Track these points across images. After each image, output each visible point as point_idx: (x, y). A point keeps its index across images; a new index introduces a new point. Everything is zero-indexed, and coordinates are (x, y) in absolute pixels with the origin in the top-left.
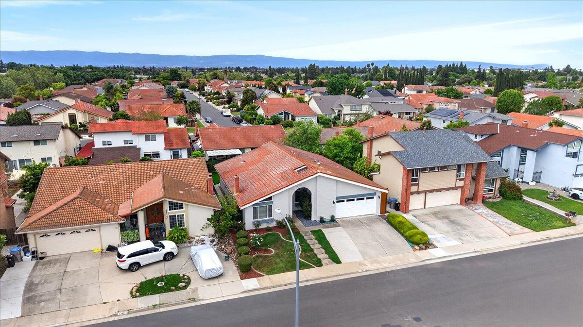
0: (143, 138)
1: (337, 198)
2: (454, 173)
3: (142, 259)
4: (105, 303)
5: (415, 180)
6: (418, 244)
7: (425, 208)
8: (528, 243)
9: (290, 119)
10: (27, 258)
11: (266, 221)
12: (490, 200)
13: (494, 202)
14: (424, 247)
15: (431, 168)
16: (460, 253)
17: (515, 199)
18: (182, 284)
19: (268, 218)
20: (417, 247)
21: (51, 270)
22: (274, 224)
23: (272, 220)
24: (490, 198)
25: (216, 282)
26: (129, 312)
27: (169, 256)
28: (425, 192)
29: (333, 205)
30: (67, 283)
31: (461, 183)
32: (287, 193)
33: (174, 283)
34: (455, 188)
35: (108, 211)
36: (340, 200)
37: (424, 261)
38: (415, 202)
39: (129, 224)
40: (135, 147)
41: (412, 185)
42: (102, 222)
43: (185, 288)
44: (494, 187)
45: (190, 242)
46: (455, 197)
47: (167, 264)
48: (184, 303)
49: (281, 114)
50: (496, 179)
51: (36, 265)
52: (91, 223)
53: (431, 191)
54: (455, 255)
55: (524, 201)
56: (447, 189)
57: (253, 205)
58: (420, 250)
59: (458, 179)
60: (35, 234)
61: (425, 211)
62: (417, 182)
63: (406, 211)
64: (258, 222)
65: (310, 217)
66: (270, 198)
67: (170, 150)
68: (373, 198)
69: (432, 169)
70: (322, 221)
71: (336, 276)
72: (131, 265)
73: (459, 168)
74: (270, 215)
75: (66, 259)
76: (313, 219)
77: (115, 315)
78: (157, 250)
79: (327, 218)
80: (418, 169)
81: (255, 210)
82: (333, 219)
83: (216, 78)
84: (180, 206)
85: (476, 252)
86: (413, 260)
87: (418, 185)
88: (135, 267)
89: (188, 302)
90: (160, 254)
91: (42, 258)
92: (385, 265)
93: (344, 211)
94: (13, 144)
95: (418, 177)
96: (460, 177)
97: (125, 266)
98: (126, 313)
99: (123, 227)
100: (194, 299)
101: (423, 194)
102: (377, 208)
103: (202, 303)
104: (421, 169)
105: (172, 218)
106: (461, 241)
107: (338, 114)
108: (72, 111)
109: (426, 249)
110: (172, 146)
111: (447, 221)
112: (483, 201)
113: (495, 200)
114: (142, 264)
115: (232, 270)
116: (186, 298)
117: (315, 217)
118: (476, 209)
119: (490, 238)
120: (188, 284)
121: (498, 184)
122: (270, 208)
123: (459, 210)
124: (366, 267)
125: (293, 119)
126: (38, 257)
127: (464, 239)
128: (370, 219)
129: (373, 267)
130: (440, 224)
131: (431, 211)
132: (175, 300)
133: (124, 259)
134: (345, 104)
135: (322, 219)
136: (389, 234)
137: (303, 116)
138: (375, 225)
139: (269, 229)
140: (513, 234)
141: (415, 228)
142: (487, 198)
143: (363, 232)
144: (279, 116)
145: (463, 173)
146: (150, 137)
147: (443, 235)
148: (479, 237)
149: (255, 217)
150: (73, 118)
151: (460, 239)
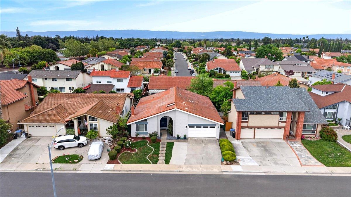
0: (116, 80)
1: (189, 125)
2: (277, 117)
3: (66, 145)
4: (37, 163)
5: (246, 119)
6: (226, 161)
7: (254, 138)
8: (312, 173)
9: (223, 73)
10: (23, 136)
11: (144, 133)
12: (308, 139)
13: (312, 141)
14: (229, 163)
15: (258, 112)
16: (256, 171)
17: (330, 141)
19: (144, 132)
20: (225, 163)
21: (30, 143)
22: (148, 136)
23: (147, 133)
24: (309, 137)
25: (94, 162)
26: (43, 169)
27: (81, 145)
28: (255, 128)
29: (186, 129)
30: (30, 151)
31: (284, 125)
32: (156, 118)
33: (75, 159)
34: (279, 128)
35: (61, 117)
36: (191, 126)
37: (222, 172)
38: (246, 134)
40: (112, 85)
41: (242, 122)
43: (77, 162)
44: (316, 130)
45: (98, 139)
46: (280, 134)
47: (79, 149)
48: (70, 170)
49: (217, 69)
50: (318, 124)
51: (25, 140)
53: (260, 128)
54: (247, 172)
55: (338, 143)
56: (273, 128)
57: (136, 123)
58: (226, 165)
59: (280, 122)
60: (27, 125)
61: (253, 140)
62: (247, 121)
63: (239, 139)
64: (138, 133)
65: (172, 134)
66: (146, 120)
67: (130, 87)
68: (215, 127)
69: (259, 113)
70: (178, 137)
71: (159, 171)
72: (59, 147)
73: (281, 114)
74: (146, 130)
75: (38, 139)
77: (37, 170)
78: (73, 141)
79: (182, 136)
80: (247, 112)
81: (137, 126)
82: (185, 137)
83: (200, 46)
84: (95, 120)
85: (264, 172)
86: (215, 170)
87: (248, 122)
88: (61, 148)
89: (72, 170)
90: (75, 143)
92: (194, 170)
93: (193, 133)
94: (57, 80)
95: (248, 117)
96: (282, 120)
97: (57, 146)
98: (41, 170)
100: (76, 169)
101: (253, 129)
102: (217, 134)
103: (78, 172)
104: (250, 112)
105: (91, 125)
106: (260, 164)
107: (256, 71)
108: (103, 63)
109: (231, 164)
110: (131, 85)
111: (263, 149)
112: (302, 139)
113: (312, 140)
114: (66, 147)
115: (107, 158)
116: (72, 168)
117: (175, 135)
118: (293, 144)
119: (284, 165)
120: (80, 161)
121: (319, 128)
122: (146, 126)
123: (278, 143)
124: (181, 169)
125: (225, 73)
126: (28, 136)
127: (264, 162)
128: (210, 141)
129: (186, 170)
130: (256, 151)
131: (257, 140)
132: (67, 168)
133: (56, 143)
134: (263, 64)
135: (178, 136)
136: (215, 151)
137: (231, 71)
138: (209, 145)
139: (144, 138)
140: (305, 165)
141: (230, 150)
142: (306, 137)
143: (199, 148)
144: (215, 70)
145: (285, 118)
146: (120, 80)
147: (251, 158)
148: (276, 163)
149: (137, 130)
150: (103, 67)
151: (261, 162)
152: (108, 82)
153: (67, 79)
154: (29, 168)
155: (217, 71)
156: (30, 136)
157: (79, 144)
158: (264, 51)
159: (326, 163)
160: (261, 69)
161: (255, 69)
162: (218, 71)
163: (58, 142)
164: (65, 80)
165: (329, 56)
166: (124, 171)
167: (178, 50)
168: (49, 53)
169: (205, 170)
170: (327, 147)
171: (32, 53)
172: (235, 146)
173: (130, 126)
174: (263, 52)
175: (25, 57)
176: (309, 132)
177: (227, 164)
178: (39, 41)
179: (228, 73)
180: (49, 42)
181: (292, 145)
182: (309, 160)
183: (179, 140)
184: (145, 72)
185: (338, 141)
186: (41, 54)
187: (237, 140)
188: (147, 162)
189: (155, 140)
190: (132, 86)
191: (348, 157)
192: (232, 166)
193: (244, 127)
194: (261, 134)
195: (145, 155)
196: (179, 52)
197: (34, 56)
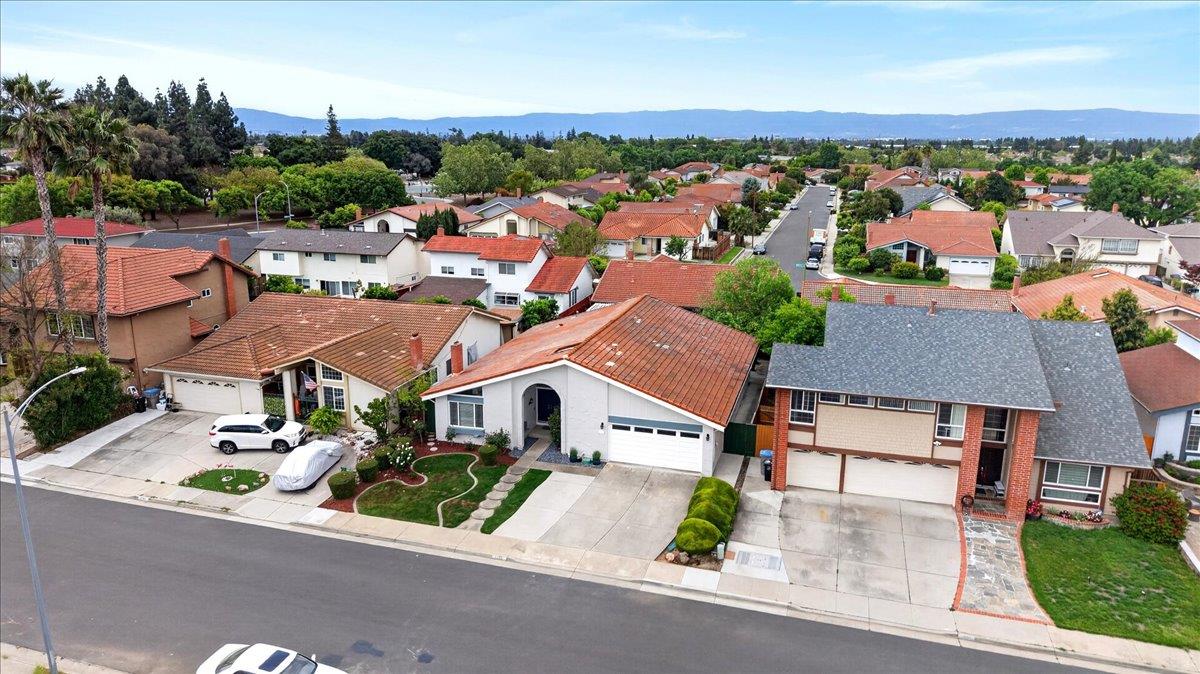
0: (495, 267)
1: (611, 419)
2: (928, 423)
3: (242, 440)
4: (148, 481)
5: (808, 418)
6: (681, 551)
7: (841, 491)
8: (976, 640)
10: (161, 406)
11: (470, 433)
12: (1057, 521)
13: (1070, 529)
14: (684, 557)
15: (852, 397)
16: (761, 600)
17: (1147, 538)
18: (243, 487)
19: (475, 428)
20: (671, 556)
21: (166, 427)
22: (482, 441)
23: (481, 435)
24: (1060, 515)
25: (287, 498)
26: (152, 499)
27: (279, 447)
28: (844, 454)
29: (601, 431)
30: (153, 447)
31: (954, 454)
32: (508, 387)
34: (939, 463)
35: (256, 361)
36: (621, 425)
37: (642, 582)
38: (809, 472)
39: (273, 388)
40: (483, 282)
41: (791, 427)
43: (243, 492)
44: (1101, 489)
45: (342, 436)
46: (941, 488)
48: (215, 511)
49: (900, 246)
50: (1109, 468)
51: (161, 417)
53: (864, 456)
54: (728, 598)
55: (1180, 551)
56: (917, 461)
57: (449, 397)
58: (671, 562)
59: (939, 440)
60: (171, 376)
61: (836, 499)
62: (813, 424)
63: (780, 486)
64: (455, 429)
65: (559, 446)
66: (479, 391)
67: (536, 292)
68: (697, 436)
69: (858, 400)
70: (575, 458)
71: (448, 549)
72: (223, 443)
73: (945, 411)
74: (480, 423)
75: (193, 418)
76: (563, 451)
77: (135, 498)
78: (265, 432)
79: (586, 454)
80: (812, 393)
81: (453, 407)
82: (597, 461)
83: (912, 164)
84: (338, 376)
85: (789, 608)
86: (623, 573)
87: (813, 430)
88: (227, 448)
89: (218, 512)
90: (267, 438)
91: (176, 410)
92: (556, 562)
93: (624, 448)
94: (337, 257)
95: (814, 412)
96: (948, 435)
98: (147, 499)
100: (227, 509)
101: (839, 456)
102: (704, 461)
103: (229, 518)
104: (823, 394)
105: (328, 391)
106: (797, 576)
107: (1064, 260)
108: (513, 217)
109: (688, 564)
110: (540, 287)
111: (847, 531)
112: (1028, 517)
113: (1072, 524)
114: (239, 447)
115: (324, 492)
116: (222, 505)
117: (565, 449)
118: (979, 530)
119: (886, 595)
120: (252, 488)
121: (1117, 485)
122: (479, 409)
123: (924, 519)
124: (516, 555)
125: (930, 260)
126: (173, 407)
127: (815, 575)
128: (673, 480)
130: (816, 533)
131: (846, 500)
132: (210, 503)
133: (215, 431)
134: (1090, 235)
135: (574, 453)
136: (666, 515)
137: (953, 255)
138: (662, 492)
139: (470, 447)
140: (971, 609)
141: (709, 518)
142: (1051, 513)
143: (620, 497)
144: (892, 251)
145: (958, 428)
146: (506, 268)
147: (778, 554)
148: (859, 585)
149: (454, 421)
150: (512, 227)
151: (805, 573)
152: (474, 271)
153: (364, 258)
154: (125, 491)
155: (898, 251)
156: (177, 407)
157: (276, 442)
158: (1122, 183)
159: (1064, 615)
160: (1081, 255)
161: (1058, 252)
162: (903, 252)
163: (220, 431)
164: (359, 259)
166: (350, 533)
167: (823, 177)
168: (383, 182)
169: (589, 568)
170: (1123, 562)
171: (336, 181)
172: (749, 507)
173: (430, 405)
174: (1114, 187)
175: (316, 192)
176: (1077, 496)
177: (677, 561)
178: (383, 146)
179: (942, 263)
180: (413, 151)
181: (973, 534)
182: (1005, 593)
183: (576, 466)
184: (644, 248)
185: (1183, 544)
186: (363, 184)
187: (774, 488)
188: (429, 518)
189: (497, 456)
190: (543, 289)
191: (1184, 608)
192: (689, 570)
193: (805, 449)
194: (869, 482)
195: (437, 499)
196: (827, 183)
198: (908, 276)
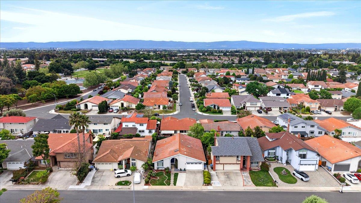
0: (139, 125)
1: (187, 163)
2: (235, 158)
4: (109, 185)
6: (206, 184)
10: (94, 169)
11: (161, 168)
12: (254, 170)
14: (207, 185)
16: (219, 189)
17: (265, 171)
18: (128, 184)
20: (204, 185)
21: (99, 174)
22: (164, 169)
23: (163, 168)
25: (138, 185)
26: (114, 189)
27: (128, 175)
28: (224, 164)
29: (185, 165)
30: (102, 178)
31: (239, 162)
32: (168, 159)
33: (127, 183)
34: (238, 164)
35: (115, 159)
37: (203, 190)
38: (219, 167)
39: (120, 163)
40: (136, 128)
41: (216, 161)
42: (113, 162)
43: (129, 185)
44: (258, 165)
45: (137, 171)
46: (238, 167)
47: (128, 177)
49: (212, 105)
50: (259, 162)
51: (96, 172)
52: (110, 162)
53: (226, 164)
54: (215, 190)
56: (233, 164)
60: (97, 163)
61: (223, 171)
63: (215, 170)
64: (158, 167)
65: (177, 168)
66: (163, 160)
67: (148, 130)
68: (201, 164)
69: (225, 156)
70: (181, 170)
72: (118, 176)
73: (238, 157)
74: (163, 166)
75: (103, 171)
76: (178, 169)
77: (110, 189)
78: (125, 173)
79: (183, 169)
80: (219, 156)
81: (158, 163)
82: (185, 170)
84: (135, 160)
86: (199, 189)
87: (219, 161)
88: (119, 177)
90: (126, 174)
91: (98, 170)
92: (188, 188)
93: (189, 167)
94: (97, 124)
95: (219, 158)
96: (238, 160)
97: (116, 176)
99: (119, 164)
101: (223, 164)
102: (202, 168)
103: (131, 190)
105: (132, 163)
106: (223, 185)
107: (244, 106)
109: (207, 186)
111: (227, 176)
112: (250, 170)
113: (255, 171)
114: (121, 176)
115: (143, 182)
116: (128, 188)
117: (179, 168)
118: (244, 173)
119: (235, 186)
120: (130, 184)
121: (260, 164)
122: (163, 163)
123: (236, 173)
124: (182, 188)
125: (218, 108)
126: (97, 169)
127: (225, 184)
128: (199, 172)
129: (184, 189)
130: (223, 177)
131: (225, 171)
132: (124, 188)
133: (116, 174)
134: (248, 101)
135: (181, 169)
136: (200, 178)
137: (223, 107)
138: (198, 174)
139: (162, 170)
140: (246, 186)
141: (208, 178)
142: (253, 169)
143: (192, 176)
144: (210, 106)
145: (240, 159)
146: (141, 125)
147: (219, 182)
148: (231, 185)
149: (158, 166)
150: (122, 104)
151: (223, 184)
152: (133, 126)
154: (106, 188)
155: (212, 106)
159: (257, 185)
160: (247, 105)
164: (103, 124)
165: (313, 85)
166: (153, 189)
167: (182, 72)
169: (194, 189)
170: (262, 175)
172: (211, 175)
173: (154, 163)
174: (251, 88)
176: (255, 166)
177: (205, 185)
179: (221, 109)
180: (64, 68)
181: (243, 174)
182: (249, 183)
183: (181, 171)
184: (155, 107)
185: (269, 172)
187: (214, 171)
188: (165, 185)
189: (168, 172)
190: (150, 129)
191: (270, 181)
192: (208, 186)
193: (218, 164)
194: (228, 168)
195: (163, 181)
197: (62, 91)
198: (215, 112)
